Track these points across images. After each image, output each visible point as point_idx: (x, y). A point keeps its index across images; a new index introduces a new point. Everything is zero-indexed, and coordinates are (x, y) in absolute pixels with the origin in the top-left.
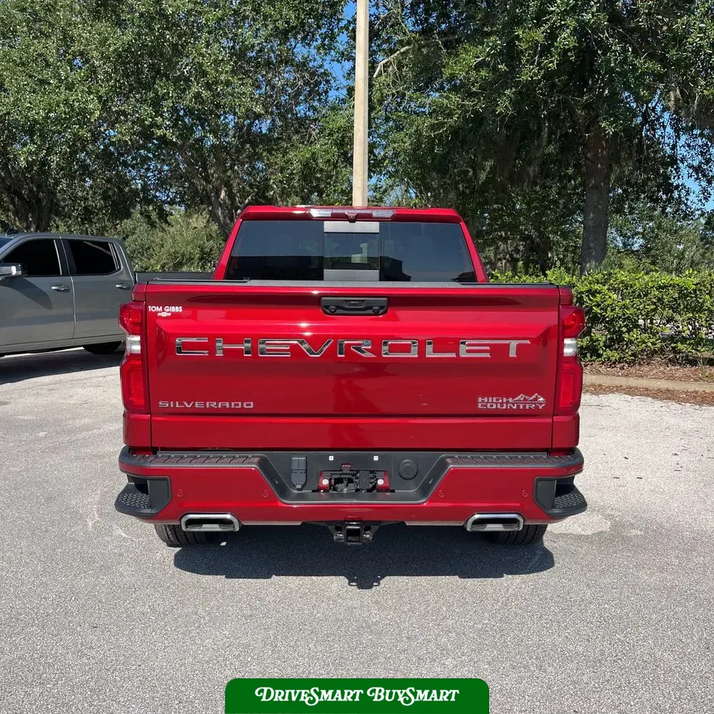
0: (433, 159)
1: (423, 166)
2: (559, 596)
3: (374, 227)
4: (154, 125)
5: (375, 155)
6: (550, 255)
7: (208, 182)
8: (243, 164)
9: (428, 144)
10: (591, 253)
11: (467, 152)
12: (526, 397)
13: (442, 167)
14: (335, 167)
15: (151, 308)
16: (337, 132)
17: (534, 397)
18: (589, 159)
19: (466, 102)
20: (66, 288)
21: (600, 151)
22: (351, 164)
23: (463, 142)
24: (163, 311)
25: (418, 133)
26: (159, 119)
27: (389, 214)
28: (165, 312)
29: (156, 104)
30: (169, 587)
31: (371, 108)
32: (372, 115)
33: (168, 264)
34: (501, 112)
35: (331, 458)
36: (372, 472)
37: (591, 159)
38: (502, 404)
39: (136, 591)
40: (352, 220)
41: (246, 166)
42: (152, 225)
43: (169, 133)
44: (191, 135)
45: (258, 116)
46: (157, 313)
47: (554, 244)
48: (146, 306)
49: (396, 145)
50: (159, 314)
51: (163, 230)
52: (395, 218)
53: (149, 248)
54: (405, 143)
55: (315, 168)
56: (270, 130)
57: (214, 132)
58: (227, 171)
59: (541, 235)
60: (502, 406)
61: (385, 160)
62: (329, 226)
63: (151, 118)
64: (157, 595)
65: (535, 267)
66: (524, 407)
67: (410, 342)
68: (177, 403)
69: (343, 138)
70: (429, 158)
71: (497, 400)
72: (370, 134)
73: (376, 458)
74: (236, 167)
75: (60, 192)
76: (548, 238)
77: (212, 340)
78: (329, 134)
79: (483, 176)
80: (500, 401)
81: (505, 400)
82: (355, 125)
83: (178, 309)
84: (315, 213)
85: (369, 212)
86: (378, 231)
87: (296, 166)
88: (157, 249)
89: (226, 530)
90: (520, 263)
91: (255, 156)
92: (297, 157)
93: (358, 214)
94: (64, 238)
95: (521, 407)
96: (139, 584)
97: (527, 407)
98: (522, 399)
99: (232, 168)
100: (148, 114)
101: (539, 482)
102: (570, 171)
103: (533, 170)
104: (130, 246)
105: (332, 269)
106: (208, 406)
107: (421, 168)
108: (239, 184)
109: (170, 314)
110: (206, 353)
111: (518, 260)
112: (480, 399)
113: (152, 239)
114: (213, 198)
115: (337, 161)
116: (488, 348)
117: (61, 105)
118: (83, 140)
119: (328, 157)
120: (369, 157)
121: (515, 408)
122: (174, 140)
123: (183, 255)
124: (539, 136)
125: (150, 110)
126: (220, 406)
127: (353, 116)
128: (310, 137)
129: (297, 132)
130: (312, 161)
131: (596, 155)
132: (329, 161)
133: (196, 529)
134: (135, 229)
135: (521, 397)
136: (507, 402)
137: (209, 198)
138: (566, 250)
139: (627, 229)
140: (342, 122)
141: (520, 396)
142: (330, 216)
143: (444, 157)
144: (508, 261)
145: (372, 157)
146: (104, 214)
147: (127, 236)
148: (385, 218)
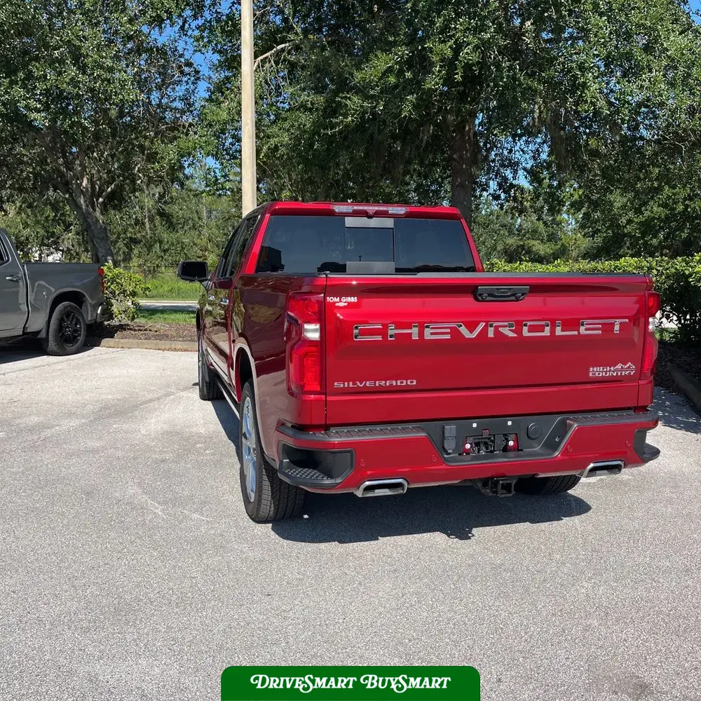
12: (623, 366)
15: (329, 299)
17: (628, 365)
18: (455, 160)
19: (365, 104)
21: (464, 152)
24: (340, 301)
28: (342, 302)
34: (406, 116)
35: (475, 425)
36: (505, 435)
37: (457, 160)
38: (606, 372)
40: (370, 217)
46: (335, 303)
48: (325, 297)
50: (337, 304)
62: (350, 222)
66: (621, 373)
67: (543, 323)
68: (351, 383)
71: (603, 369)
73: (510, 423)
77: (385, 327)
78: (208, 126)
80: (605, 370)
81: (608, 368)
83: (353, 299)
84: (338, 208)
86: (392, 227)
89: (396, 493)
93: (376, 211)
95: (619, 374)
97: (623, 374)
98: (620, 367)
106: (377, 385)
109: (346, 304)
110: (379, 338)
112: (591, 369)
116: (600, 326)
121: (615, 375)
126: (388, 384)
131: (461, 157)
133: (370, 494)
135: (619, 366)
136: (610, 370)
142: (351, 212)
148: (398, 215)
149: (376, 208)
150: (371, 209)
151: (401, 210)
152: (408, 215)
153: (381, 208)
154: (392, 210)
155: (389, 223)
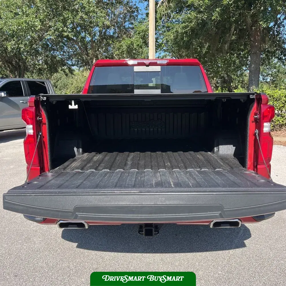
0: (183, 43)
1: (179, 46)
2: (256, 256)
3: (158, 69)
4: (63, 31)
5: (158, 42)
6: (232, 84)
7: (88, 56)
8: (102, 48)
9: (181, 36)
10: (253, 82)
11: (198, 39)
13: (187, 46)
14: (141, 48)
16: (142, 32)
18: (252, 41)
19: (198, 16)
20: (26, 102)
21: (257, 37)
22: (148, 47)
23: (197, 34)
25: (177, 31)
26: (65, 29)
27: (165, 62)
29: (64, 22)
30: (57, 250)
31: (156, 21)
32: (157, 24)
33: (74, 91)
34: (214, 19)
37: (253, 40)
39: (40, 253)
40: (148, 66)
41: (104, 49)
42: (67, 75)
43: (70, 35)
44: (79, 35)
45: (108, 27)
47: (234, 80)
49: (167, 37)
51: (72, 78)
52: (168, 64)
53: (67, 85)
54: (171, 36)
55: (132, 48)
56: (114, 33)
57: (90, 34)
58: (96, 51)
59: (228, 76)
61: (162, 44)
62: (137, 69)
63: (62, 28)
64: (51, 255)
65: (225, 89)
69: (144, 35)
70: (182, 42)
72: (156, 34)
74: (100, 50)
75: (28, 62)
76: (232, 77)
78: (138, 33)
79: (204, 51)
82: (149, 29)
85: (155, 61)
86: (160, 71)
87: (125, 48)
88: (70, 85)
90: (219, 88)
91: (108, 44)
92: (125, 43)
93: (150, 62)
94: (25, 80)
96: (42, 248)
99: (98, 50)
100: (60, 26)
102: (242, 47)
103: (226, 46)
104: (59, 84)
105: (138, 89)
107: (178, 47)
108: (101, 56)
111: (218, 87)
113: (68, 81)
114: (90, 63)
115: (142, 45)
117: (24, 23)
118: (35, 39)
119: (138, 43)
120: (156, 44)
122: (72, 37)
123: (81, 88)
124: (230, 30)
125: (61, 24)
127: (148, 25)
128: (130, 35)
129: (125, 33)
130: (131, 45)
131: (255, 39)
132: (138, 45)
134: (61, 77)
137: (89, 63)
138: (239, 82)
139: (265, 73)
140: (143, 27)
142: (137, 64)
143: (188, 41)
144: (214, 87)
145: (157, 43)
146: (47, 71)
147: (58, 81)
148: (163, 64)
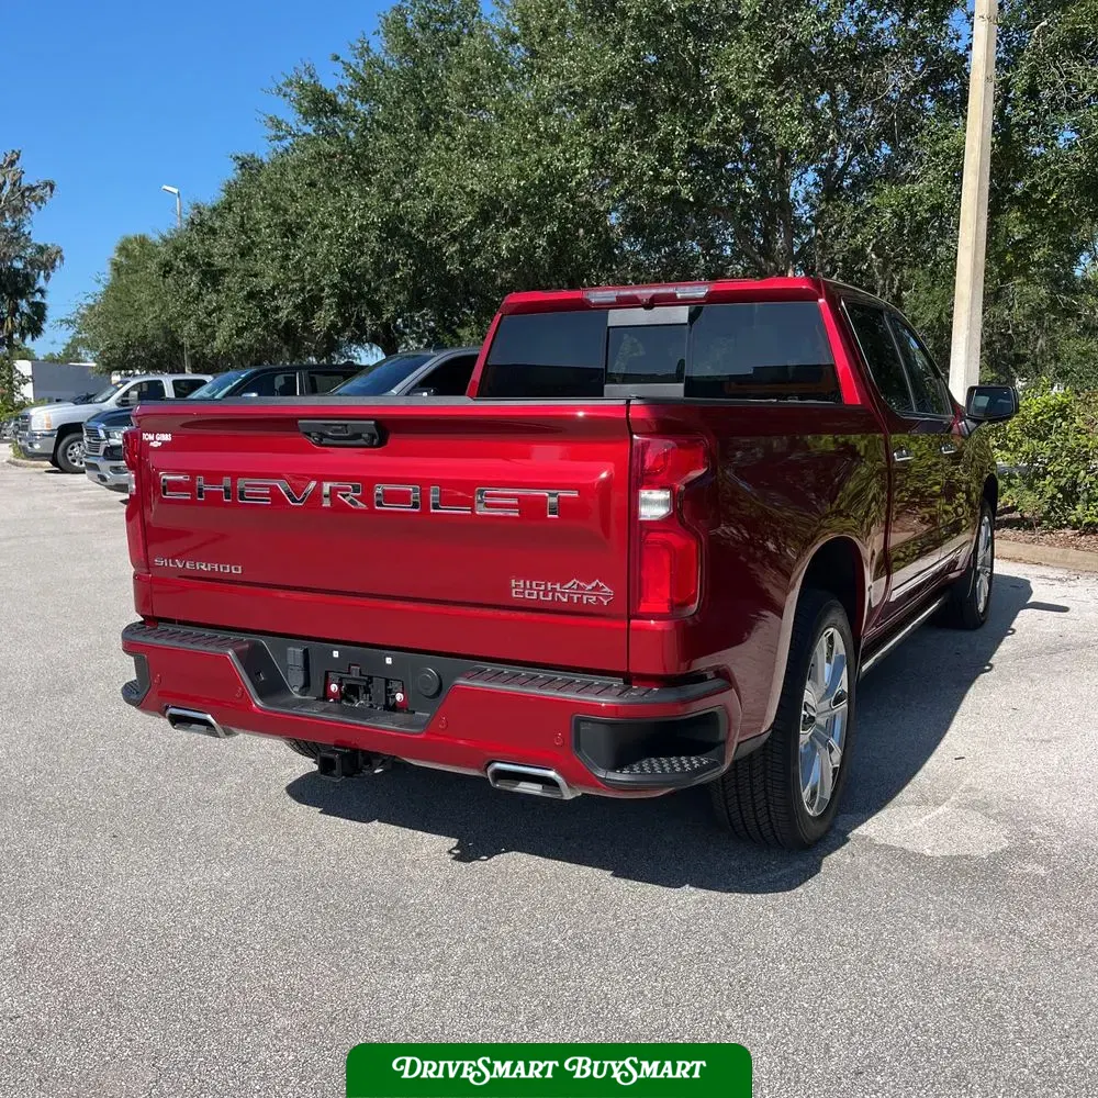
12: (581, 584)
15: (144, 437)
17: (594, 584)
24: (155, 440)
26: (665, 172)
35: (336, 654)
38: (546, 593)
40: (648, 307)
43: (684, 191)
46: (149, 442)
50: (152, 444)
60: (545, 595)
62: (617, 318)
66: (580, 599)
67: (409, 489)
68: (170, 561)
71: (538, 585)
73: (389, 661)
77: (193, 478)
80: (543, 587)
81: (549, 587)
83: (167, 437)
84: (597, 296)
86: (686, 321)
95: (575, 600)
97: (585, 601)
98: (575, 586)
100: (648, 166)
101: (582, 724)
109: (160, 444)
110: (189, 495)
112: (513, 583)
116: (515, 501)
121: (565, 600)
126: (209, 569)
135: (573, 584)
136: (554, 591)
141: (571, 583)
142: (614, 299)
148: (696, 299)
149: (654, 291)
150: (645, 293)
151: (700, 291)
152: (712, 298)
153: (662, 291)
154: (682, 292)
155: (681, 314)
